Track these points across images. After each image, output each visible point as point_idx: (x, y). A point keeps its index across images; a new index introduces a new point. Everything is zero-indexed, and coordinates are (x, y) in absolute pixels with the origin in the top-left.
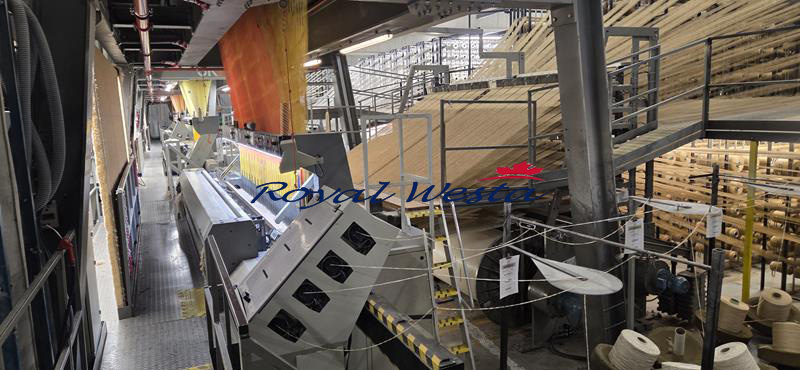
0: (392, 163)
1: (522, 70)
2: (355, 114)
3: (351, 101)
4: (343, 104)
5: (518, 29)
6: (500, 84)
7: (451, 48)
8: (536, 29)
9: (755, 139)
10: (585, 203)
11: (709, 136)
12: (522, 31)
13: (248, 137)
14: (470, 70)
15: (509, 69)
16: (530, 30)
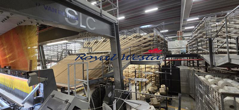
0: (61, 74)
1: (92, 51)
2: (45, 61)
3: (44, 57)
4: (41, 58)
5: (94, 42)
6: (88, 54)
7: (69, 46)
8: (99, 42)
9: (139, 64)
10: (118, 80)
11: (131, 64)
12: (95, 42)
13: (7, 71)
14: (75, 50)
15: (89, 51)
16: (97, 42)
